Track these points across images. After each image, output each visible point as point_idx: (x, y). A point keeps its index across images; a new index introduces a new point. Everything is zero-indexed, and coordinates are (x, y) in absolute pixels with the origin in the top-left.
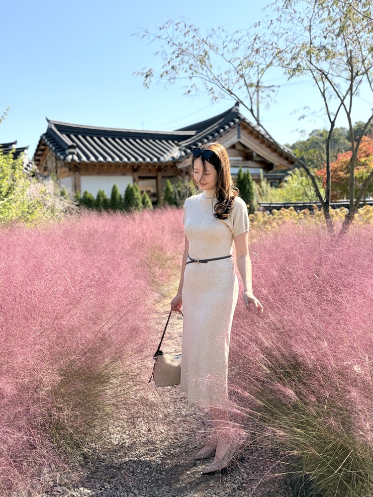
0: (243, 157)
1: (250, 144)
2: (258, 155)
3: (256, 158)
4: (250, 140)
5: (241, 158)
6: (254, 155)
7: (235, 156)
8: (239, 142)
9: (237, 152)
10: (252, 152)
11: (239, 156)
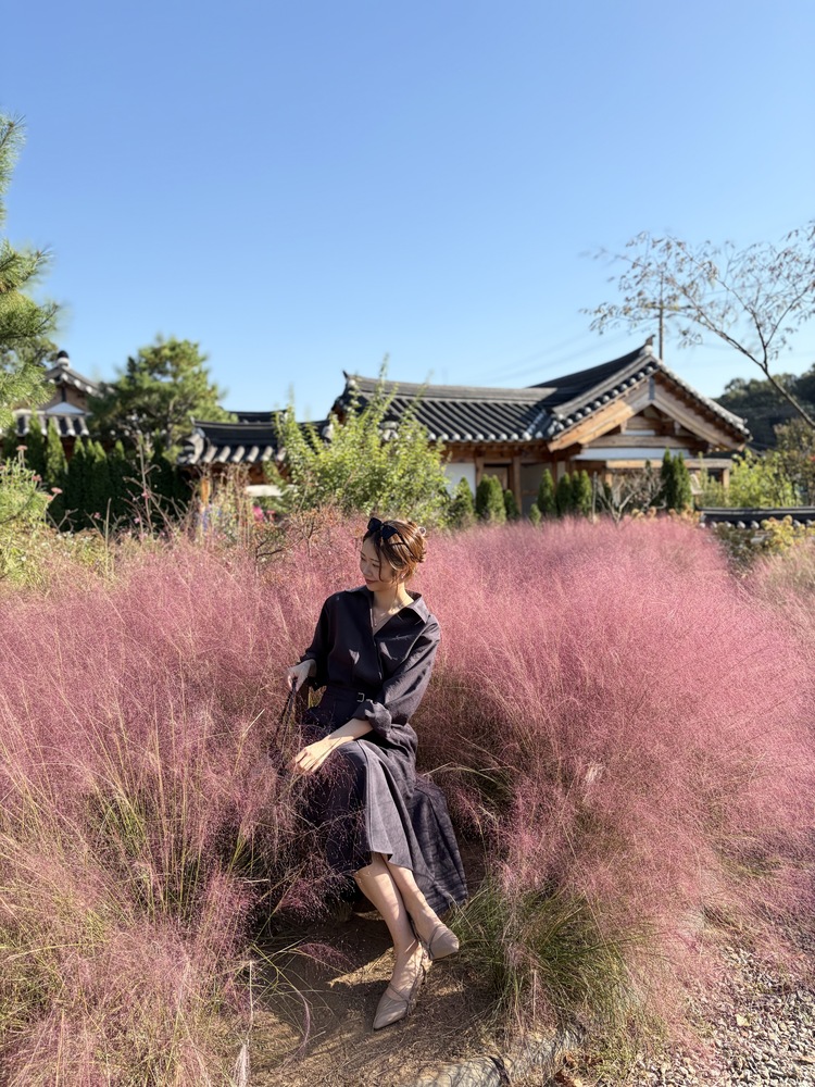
0: (656, 430)
1: (669, 409)
2: (683, 428)
3: (677, 432)
4: (669, 401)
5: (652, 432)
6: (677, 426)
7: (643, 429)
8: (652, 406)
9: (646, 422)
10: (673, 422)
11: (650, 429)
